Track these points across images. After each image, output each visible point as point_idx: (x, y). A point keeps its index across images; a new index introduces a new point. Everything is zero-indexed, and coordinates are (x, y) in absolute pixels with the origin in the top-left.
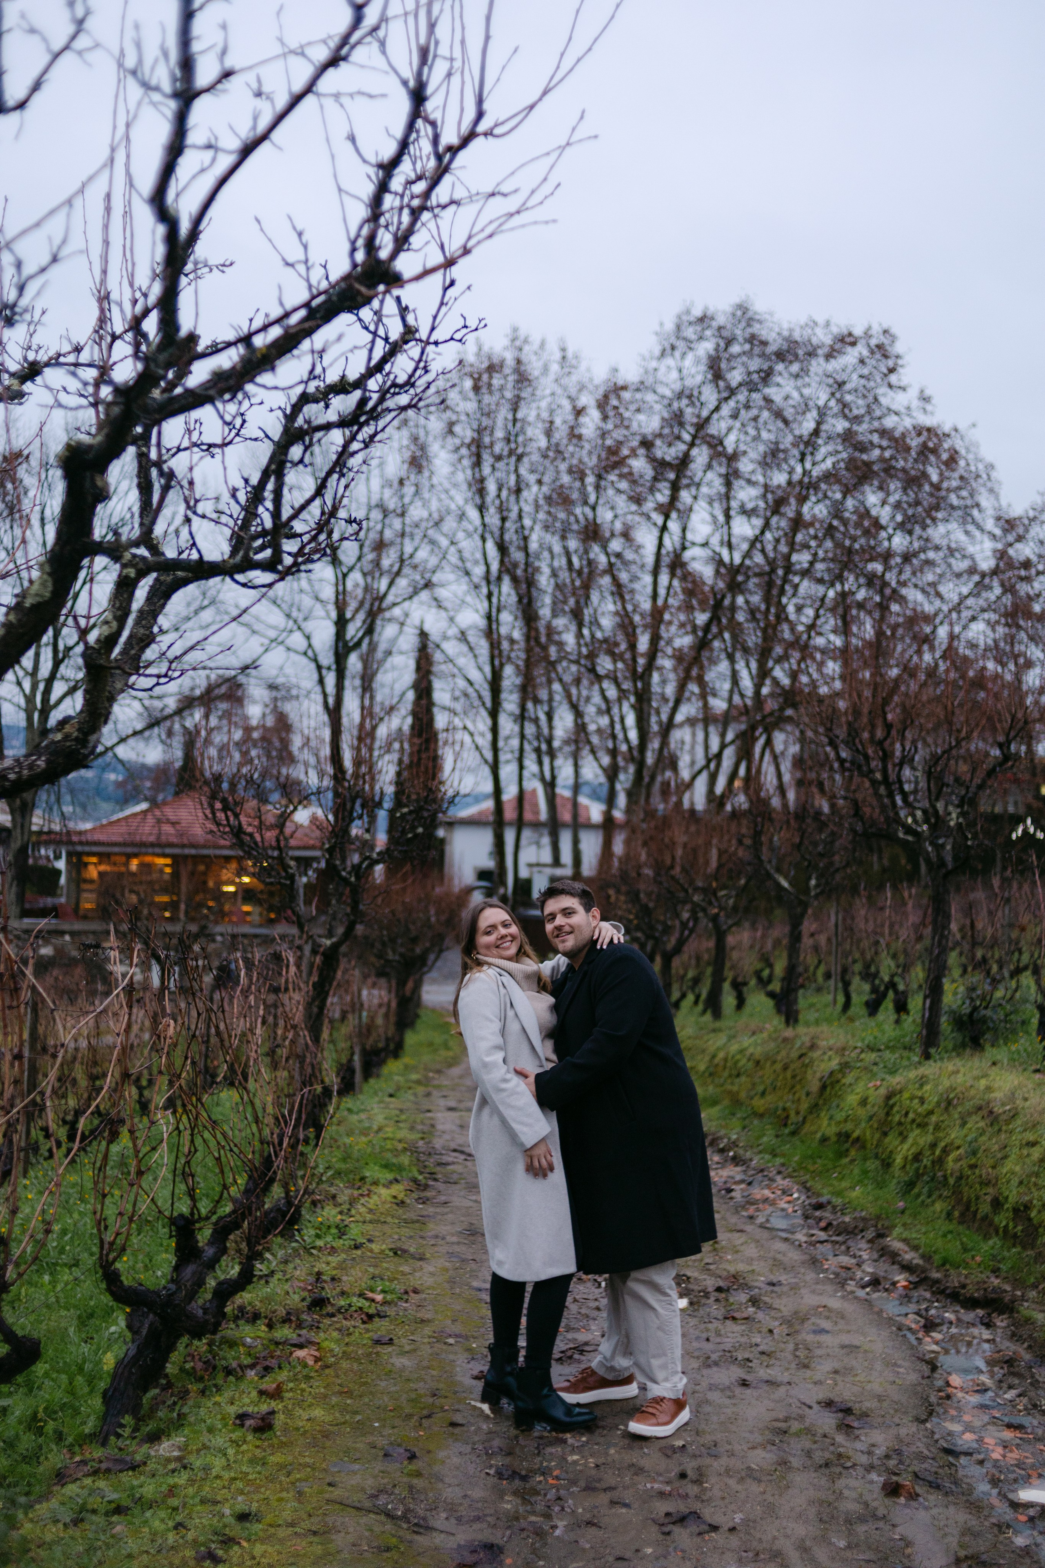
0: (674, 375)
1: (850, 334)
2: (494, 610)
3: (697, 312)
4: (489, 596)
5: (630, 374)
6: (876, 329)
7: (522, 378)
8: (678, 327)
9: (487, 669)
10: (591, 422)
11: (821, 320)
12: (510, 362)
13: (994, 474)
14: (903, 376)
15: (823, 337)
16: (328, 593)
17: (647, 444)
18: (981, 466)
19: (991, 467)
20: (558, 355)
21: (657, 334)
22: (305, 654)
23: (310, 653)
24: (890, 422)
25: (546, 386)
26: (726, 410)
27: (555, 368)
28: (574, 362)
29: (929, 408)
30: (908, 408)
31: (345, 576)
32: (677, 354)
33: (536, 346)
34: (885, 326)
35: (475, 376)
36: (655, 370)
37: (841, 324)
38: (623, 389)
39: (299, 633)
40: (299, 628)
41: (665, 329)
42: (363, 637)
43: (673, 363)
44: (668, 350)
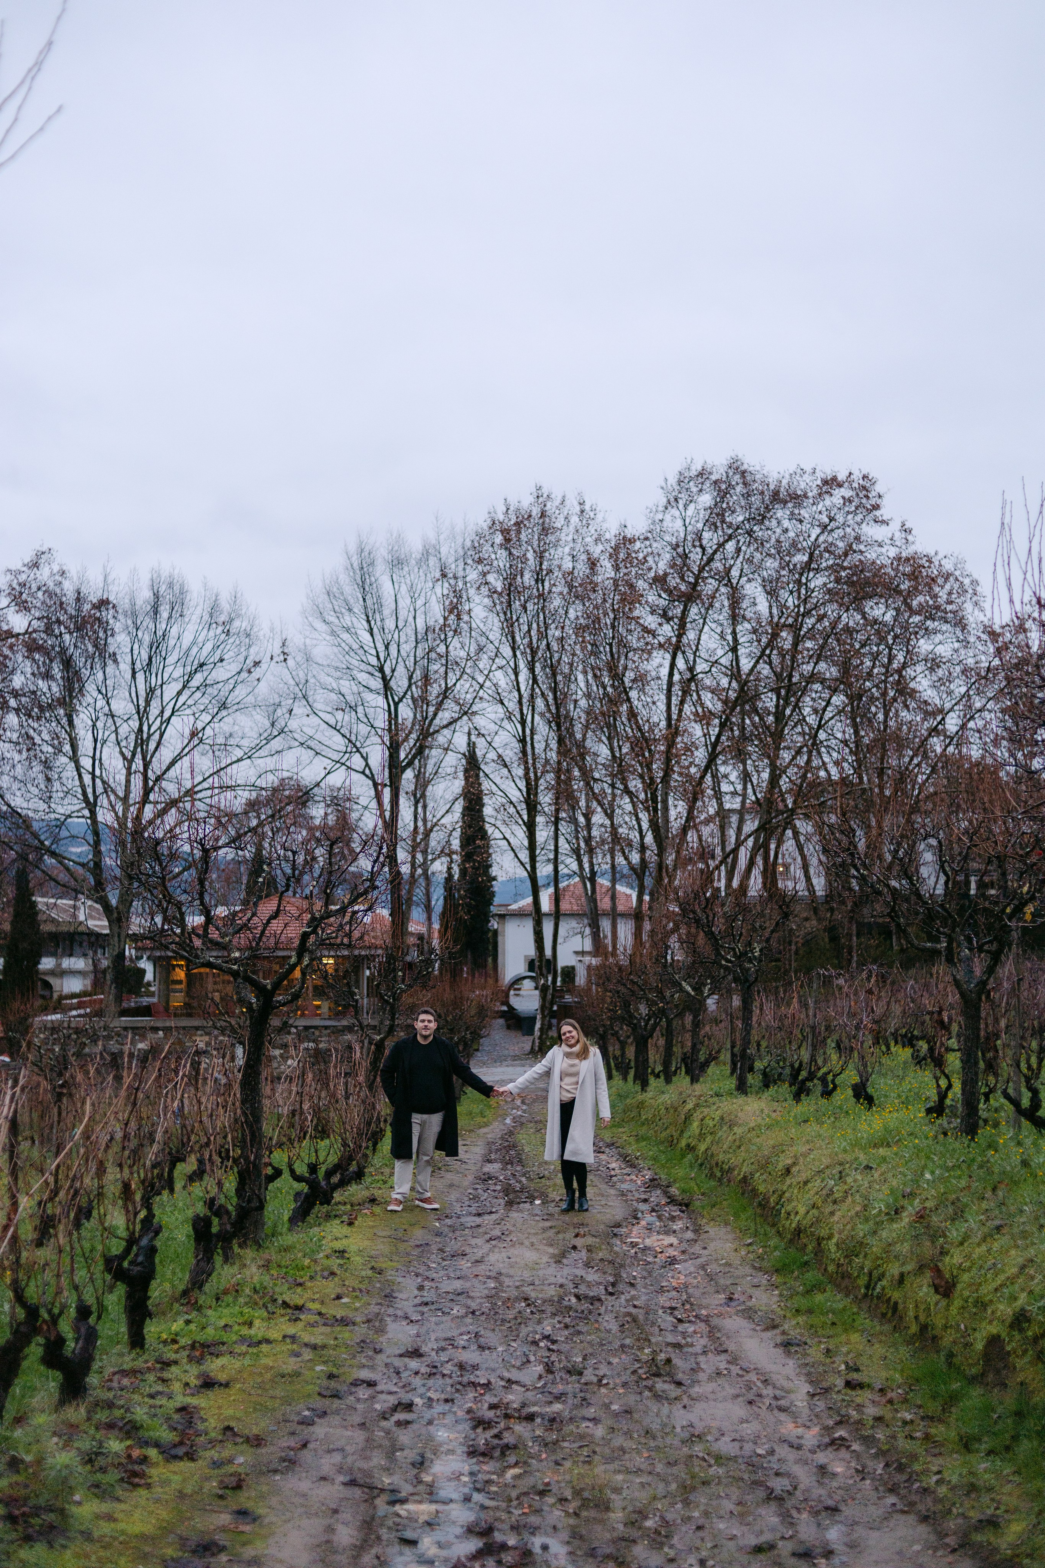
0: (679, 523)
1: (834, 479)
2: (528, 732)
3: (697, 467)
4: (523, 723)
5: (638, 526)
6: (857, 476)
7: (545, 530)
8: (680, 482)
9: (522, 785)
10: (606, 571)
11: (808, 469)
12: (536, 512)
13: (978, 589)
14: (884, 513)
15: (808, 484)
16: (381, 721)
17: (660, 581)
18: (967, 581)
19: (975, 583)
20: (578, 509)
21: (662, 488)
22: (363, 773)
23: (367, 772)
24: (871, 555)
25: (566, 536)
26: (730, 546)
27: (575, 520)
28: (592, 514)
29: (910, 538)
30: (892, 539)
31: (396, 704)
32: (681, 504)
33: (557, 502)
34: (864, 472)
35: (505, 532)
36: (661, 521)
37: (827, 470)
38: (632, 541)
39: (358, 754)
40: (358, 751)
41: (669, 483)
42: (414, 757)
43: (677, 513)
44: (672, 502)
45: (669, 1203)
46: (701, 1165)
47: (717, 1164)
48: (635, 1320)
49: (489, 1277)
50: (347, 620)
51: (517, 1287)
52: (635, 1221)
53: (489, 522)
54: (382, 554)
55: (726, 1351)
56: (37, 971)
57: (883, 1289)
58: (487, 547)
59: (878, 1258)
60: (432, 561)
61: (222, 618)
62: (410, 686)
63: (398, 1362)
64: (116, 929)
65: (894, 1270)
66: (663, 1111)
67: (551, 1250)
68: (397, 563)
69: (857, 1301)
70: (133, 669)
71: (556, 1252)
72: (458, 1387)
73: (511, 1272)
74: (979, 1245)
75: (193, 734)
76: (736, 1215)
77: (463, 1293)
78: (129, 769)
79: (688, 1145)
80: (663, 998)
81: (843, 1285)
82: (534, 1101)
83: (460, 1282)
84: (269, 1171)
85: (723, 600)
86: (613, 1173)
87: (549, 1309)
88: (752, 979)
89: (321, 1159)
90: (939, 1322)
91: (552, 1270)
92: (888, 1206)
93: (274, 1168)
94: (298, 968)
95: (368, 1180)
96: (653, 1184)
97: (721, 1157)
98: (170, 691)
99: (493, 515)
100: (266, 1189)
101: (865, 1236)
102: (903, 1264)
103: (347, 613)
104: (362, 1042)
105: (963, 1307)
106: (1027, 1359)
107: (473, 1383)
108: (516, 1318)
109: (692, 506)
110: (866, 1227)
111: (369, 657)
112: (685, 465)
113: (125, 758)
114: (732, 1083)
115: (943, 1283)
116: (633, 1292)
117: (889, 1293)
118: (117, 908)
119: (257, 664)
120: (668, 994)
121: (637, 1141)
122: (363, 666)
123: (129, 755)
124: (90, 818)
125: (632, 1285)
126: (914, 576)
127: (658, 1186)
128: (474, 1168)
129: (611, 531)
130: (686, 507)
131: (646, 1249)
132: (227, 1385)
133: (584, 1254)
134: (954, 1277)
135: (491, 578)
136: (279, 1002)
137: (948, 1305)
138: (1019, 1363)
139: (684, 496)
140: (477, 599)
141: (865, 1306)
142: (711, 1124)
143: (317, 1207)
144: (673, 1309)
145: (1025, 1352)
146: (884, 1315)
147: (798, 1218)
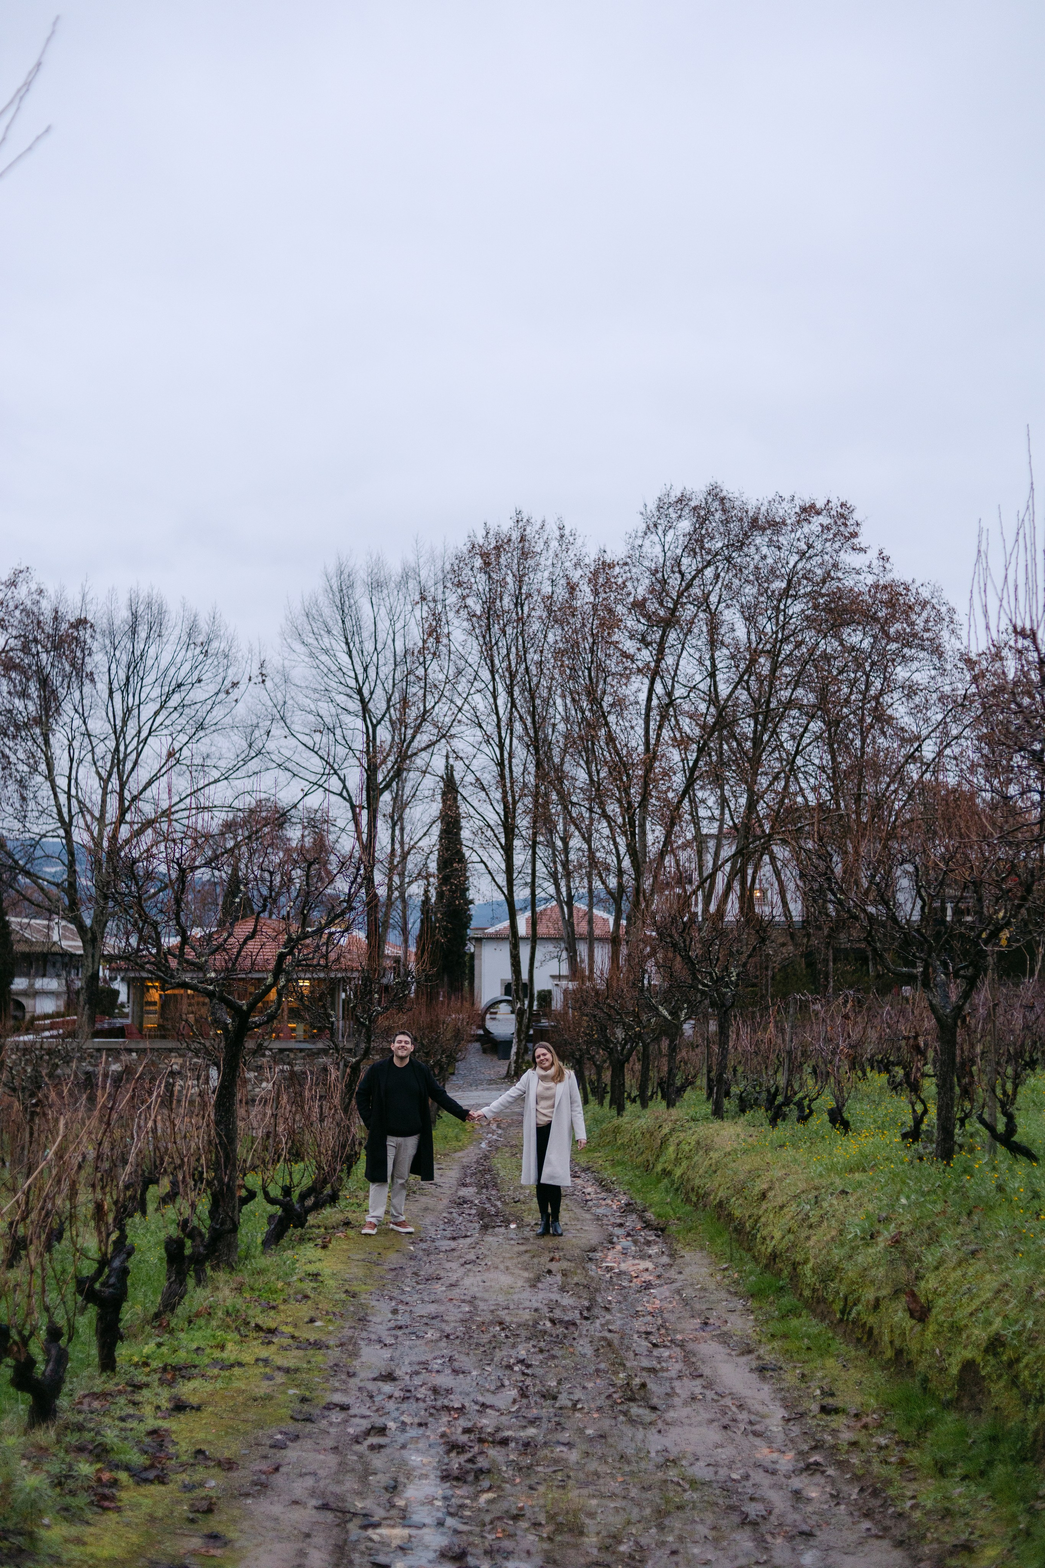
0: (658, 548)
1: (813, 506)
2: (506, 755)
3: (676, 493)
4: (501, 746)
5: (617, 551)
6: (835, 503)
7: (525, 555)
8: (659, 508)
9: (500, 808)
10: (585, 595)
11: (787, 496)
12: (515, 536)
13: (955, 617)
14: (862, 541)
15: (786, 511)
16: (359, 743)
17: (639, 606)
18: (943, 609)
19: (952, 611)
20: (557, 533)
21: (642, 514)
22: (341, 795)
23: (345, 794)
24: (849, 582)
25: (546, 560)
26: (709, 572)
27: (554, 544)
28: (571, 539)
29: (887, 565)
30: (869, 567)
31: (374, 727)
32: (660, 530)
33: (537, 527)
34: (843, 500)
35: (485, 555)
36: (641, 546)
37: (805, 498)
38: (611, 566)
39: (335, 776)
40: (336, 773)
41: (648, 509)
42: (392, 780)
43: (656, 539)
44: (651, 528)
45: (644, 1228)
46: (677, 1190)
47: (693, 1189)
48: (610, 1344)
49: (463, 1301)
50: (326, 641)
51: (492, 1311)
52: (610, 1246)
53: (469, 546)
54: (361, 576)
55: (701, 1376)
56: (10, 992)
57: (859, 1314)
58: (467, 571)
59: (853, 1283)
60: (412, 584)
61: (201, 639)
62: (388, 708)
63: (371, 1386)
64: (90, 950)
65: (870, 1295)
66: (639, 1136)
67: (526, 1274)
68: (376, 585)
69: (833, 1326)
70: (111, 689)
71: (531, 1276)
72: (432, 1411)
73: (486, 1296)
74: (954, 1269)
75: (171, 755)
76: (712, 1240)
77: (437, 1317)
78: (105, 789)
79: (664, 1170)
80: (639, 1023)
81: (819, 1311)
82: (510, 1125)
83: (435, 1306)
84: (243, 1193)
85: (701, 626)
86: (588, 1197)
87: (524, 1333)
88: (728, 1003)
89: (295, 1181)
90: (914, 1346)
91: (527, 1294)
92: (863, 1231)
93: (247, 1190)
94: (274, 990)
95: (342, 1203)
96: (629, 1208)
97: (697, 1182)
98: (148, 711)
99: (473, 538)
100: (240, 1211)
101: (840, 1260)
102: (879, 1288)
103: (326, 635)
104: (338, 1064)
105: (938, 1332)
106: (1002, 1384)
107: (447, 1407)
108: (490, 1342)
109: (671, 532)
110: (842, 1252)
111: (348, 679)
112: (664, 491)
113: (101, 778)
114: (708, 1108)
115: (918, 1308)
116: (608, 1317)
117: (864, 1317)
118: (91, 928)
119: (235, 685)
120: (644, 1018)
121: (613, 1166)
122: (342, 688)
123: (104, 774)
124: (65, 838)
125: (607, 1309)
126: (891, 604)
127: (632, 1211)
128: (449, 1192)
129: (591, 557)
130: (665, 533)
131: (621, 1273)
132: (198, 1409)
133: (559, 1278)
134: (929, 1302)
135: (470, 601)
136: (255, 1023)
137: (924, 1330)
138: (994, 1388)
139: (663, 522)
140: (456, 622)
141: (840, 1331)
142: (687, 1148)
143: (290, 1231)
144: (648, 1333)
145: (1000, 1376)
146: (859, 1340)
147: (774, 1242)
